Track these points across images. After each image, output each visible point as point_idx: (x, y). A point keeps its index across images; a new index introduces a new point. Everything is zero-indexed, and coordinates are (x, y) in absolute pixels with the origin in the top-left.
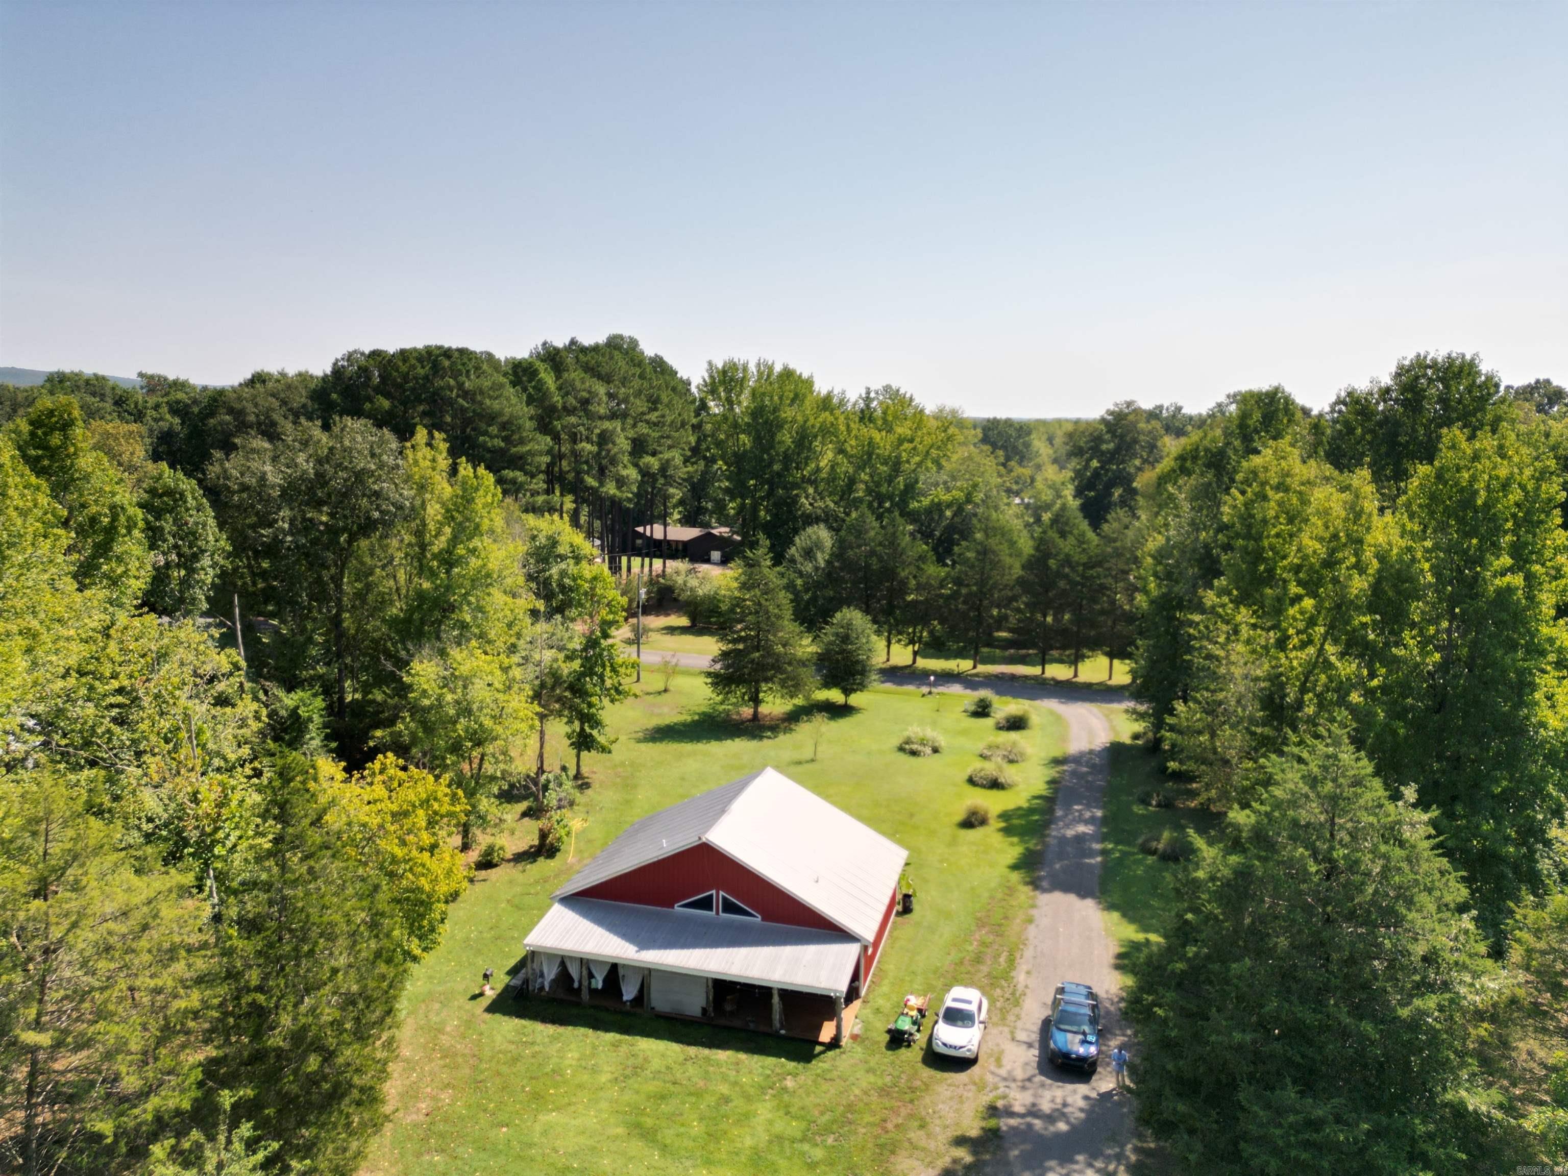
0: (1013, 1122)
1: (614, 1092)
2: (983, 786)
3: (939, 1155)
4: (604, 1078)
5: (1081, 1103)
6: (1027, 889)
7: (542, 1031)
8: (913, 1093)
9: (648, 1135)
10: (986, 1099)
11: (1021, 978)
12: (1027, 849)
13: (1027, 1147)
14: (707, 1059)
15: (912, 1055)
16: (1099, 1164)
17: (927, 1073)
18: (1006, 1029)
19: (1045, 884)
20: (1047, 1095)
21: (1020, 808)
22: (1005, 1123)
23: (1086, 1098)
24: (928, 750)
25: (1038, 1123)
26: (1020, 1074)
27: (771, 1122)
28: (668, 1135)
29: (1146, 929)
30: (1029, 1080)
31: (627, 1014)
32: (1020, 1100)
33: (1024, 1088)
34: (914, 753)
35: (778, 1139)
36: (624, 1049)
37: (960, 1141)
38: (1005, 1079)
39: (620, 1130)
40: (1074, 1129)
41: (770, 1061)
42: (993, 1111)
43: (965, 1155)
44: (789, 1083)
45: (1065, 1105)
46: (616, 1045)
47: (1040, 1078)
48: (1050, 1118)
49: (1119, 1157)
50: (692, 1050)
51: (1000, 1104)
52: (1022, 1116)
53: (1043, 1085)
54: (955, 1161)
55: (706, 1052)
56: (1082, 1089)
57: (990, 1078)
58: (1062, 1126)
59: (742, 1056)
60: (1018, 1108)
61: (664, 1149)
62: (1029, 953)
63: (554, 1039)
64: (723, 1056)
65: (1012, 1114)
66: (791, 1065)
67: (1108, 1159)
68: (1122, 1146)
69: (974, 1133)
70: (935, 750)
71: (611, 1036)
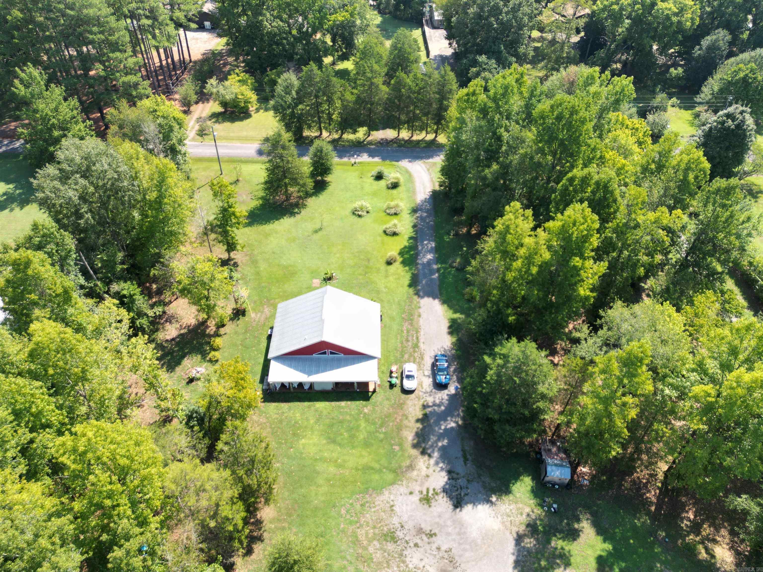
0: (430, 409)
1: (317, 427)
2: (390, 235)
3: (413, 428)
4: (312, 422)
5: (446, 397)
6: (415, 297)
7: (284, 406)
8: (401, 406)
9: (333, 441)
10: (421, 402)
11: (421, 345)
12: (412, 273)
13: (435, 418)
14: (339, 407)
15: (397, 390)
16: (454, 420)
17: (403, 396)
18: (421, 371)
19: (421, 294)
20: (437, 396)
21: (405, 247)
22: (428, 410)
23: (448, 395)
24: (365, 213)
25: (436, 408)
26: (429, 390)
27: (365, 427)
28: (339, 439)
29: (455, 312)
30: (431, 391)
31: (308, 393)
32: (430, 400)
33: (430, 395)
34: (360, 216)
35: (369, 433)
36: (312, 408)
37: (418, 421)
38: (425, 393)
39: (325, 442)
40: (446, 408)
41: (358, 402)
42: (425, 407)
43: (419, 425)
44: (366, 410)
45: (442, 399)
46: (309, 407)
47: (434, 390)
48: (439, 406)
49: (458, 415)
50: (334, 404)
51: (425, 403)
52: (431, 406)
53: (435, 393)
54: (418, 428)
55: (338, 403)
56: (446, 392)
57: (421, 394)
58: (443, 408)
59: (349, 403)
60: (431, 404)
61: (340, 445)
62: (422, 333)
63: (290, 409)
64: (343, 404)
65: (429, 407)
66: (364, 403)
67: (456, 416)
68: (458, 411)
69: (420, 417)
70: (368, 212)
71: (306, 404)
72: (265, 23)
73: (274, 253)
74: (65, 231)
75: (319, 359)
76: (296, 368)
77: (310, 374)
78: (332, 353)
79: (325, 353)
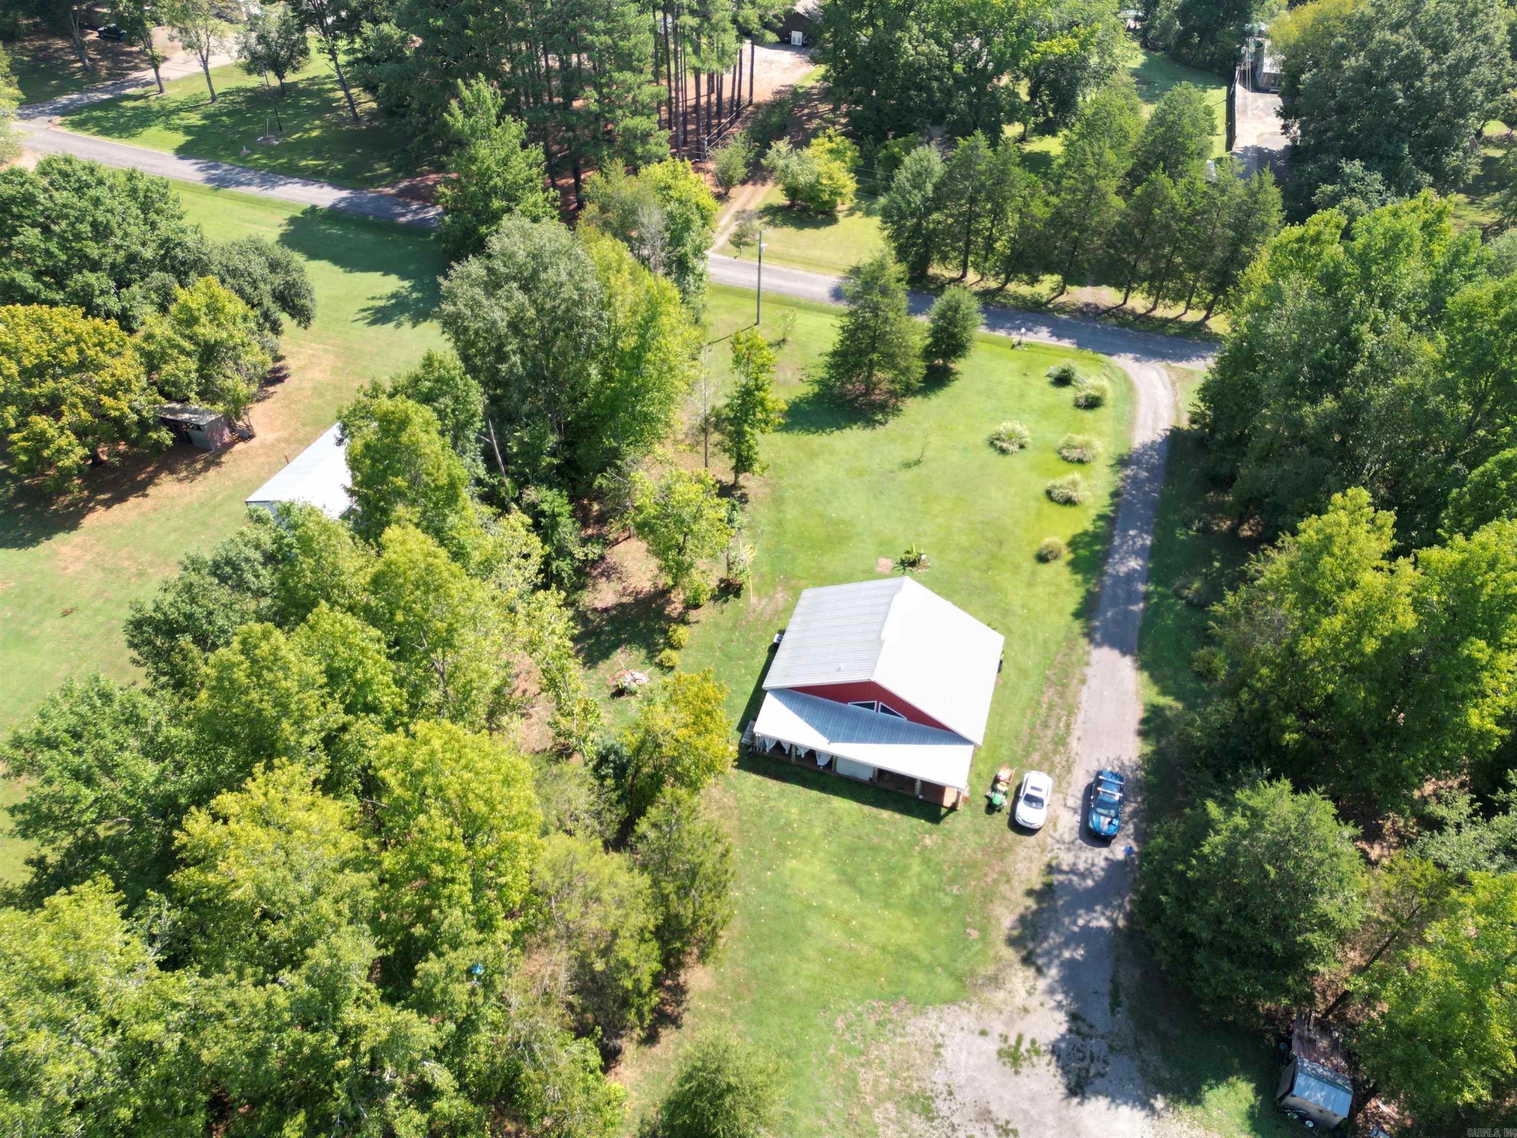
0: (1061, 878)
1: (825, 844)
2: (1058, 502)
3: (1018, 905)
4: (818, 831)
5: (1103, 864)
6: (1083, 642)
7: (774, 786)
8: (1002, 853)
9: (851, 882)
10: (1046, 859)
11: (1073, 743)
12: (1088, 591)
13: (1067, 898)
14: (876, 818)
15: (1001, 819)
16: (1108, 913)
17: (1011, 835)
18: (1061, 796)
19: (1098, 636)
20: (1083, 856)
21: (1086, 533)
22: (1057, 878)
23: (1106, 859)
24: (1014, 448)
25: (1075, 879)
26: (1067, 837)
27: (919, 875)
28: (862, 880)
29: (1164, 692)
30: (1073, 842)
31: (821, 773)
32: (1066, 860)
33: (1069, 850)
34: (1003, 451)
35: (925, 888)
36: (825, 806)
37: (1030, 893)
38: (1058, 842)
39: (834, 877)
40: (1097, 885)
41: (915, 821)
42: (1051, 869)
43: (1031, 903)
44: (928, 841)
45: (1093, 865)
46: (819, 802)
47: (1079, 841)
48: (1083, 876)
49: (1121, 907)
50: (867, 809)
51: (1054, 863)
52: (1067, 873)
53: (1081, 848)
54: (1027, 908)
55: (875, 811)
56: (1105, 852)
57: (1049, 841)
58: (1090, 883)
59: (897, 816)
60: (1065, 867)
61: (861, 892)
62: (1081, 718)
63: (782, 794)
64: (885, 814)
65: (1061, 871)
66: (928, 825)
67: (1114, 907)
68: (1123, 898)
69: (1038, 886)
70: (1022, 447)
71: (815, 794)
72: (906, 44)
73: (817, 490)
74: (473, 378)
75: (857, 715)
76: (810, 721)
77: (833, 738)
78: (884, 710)
79: (871, 706)
